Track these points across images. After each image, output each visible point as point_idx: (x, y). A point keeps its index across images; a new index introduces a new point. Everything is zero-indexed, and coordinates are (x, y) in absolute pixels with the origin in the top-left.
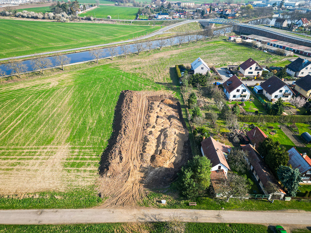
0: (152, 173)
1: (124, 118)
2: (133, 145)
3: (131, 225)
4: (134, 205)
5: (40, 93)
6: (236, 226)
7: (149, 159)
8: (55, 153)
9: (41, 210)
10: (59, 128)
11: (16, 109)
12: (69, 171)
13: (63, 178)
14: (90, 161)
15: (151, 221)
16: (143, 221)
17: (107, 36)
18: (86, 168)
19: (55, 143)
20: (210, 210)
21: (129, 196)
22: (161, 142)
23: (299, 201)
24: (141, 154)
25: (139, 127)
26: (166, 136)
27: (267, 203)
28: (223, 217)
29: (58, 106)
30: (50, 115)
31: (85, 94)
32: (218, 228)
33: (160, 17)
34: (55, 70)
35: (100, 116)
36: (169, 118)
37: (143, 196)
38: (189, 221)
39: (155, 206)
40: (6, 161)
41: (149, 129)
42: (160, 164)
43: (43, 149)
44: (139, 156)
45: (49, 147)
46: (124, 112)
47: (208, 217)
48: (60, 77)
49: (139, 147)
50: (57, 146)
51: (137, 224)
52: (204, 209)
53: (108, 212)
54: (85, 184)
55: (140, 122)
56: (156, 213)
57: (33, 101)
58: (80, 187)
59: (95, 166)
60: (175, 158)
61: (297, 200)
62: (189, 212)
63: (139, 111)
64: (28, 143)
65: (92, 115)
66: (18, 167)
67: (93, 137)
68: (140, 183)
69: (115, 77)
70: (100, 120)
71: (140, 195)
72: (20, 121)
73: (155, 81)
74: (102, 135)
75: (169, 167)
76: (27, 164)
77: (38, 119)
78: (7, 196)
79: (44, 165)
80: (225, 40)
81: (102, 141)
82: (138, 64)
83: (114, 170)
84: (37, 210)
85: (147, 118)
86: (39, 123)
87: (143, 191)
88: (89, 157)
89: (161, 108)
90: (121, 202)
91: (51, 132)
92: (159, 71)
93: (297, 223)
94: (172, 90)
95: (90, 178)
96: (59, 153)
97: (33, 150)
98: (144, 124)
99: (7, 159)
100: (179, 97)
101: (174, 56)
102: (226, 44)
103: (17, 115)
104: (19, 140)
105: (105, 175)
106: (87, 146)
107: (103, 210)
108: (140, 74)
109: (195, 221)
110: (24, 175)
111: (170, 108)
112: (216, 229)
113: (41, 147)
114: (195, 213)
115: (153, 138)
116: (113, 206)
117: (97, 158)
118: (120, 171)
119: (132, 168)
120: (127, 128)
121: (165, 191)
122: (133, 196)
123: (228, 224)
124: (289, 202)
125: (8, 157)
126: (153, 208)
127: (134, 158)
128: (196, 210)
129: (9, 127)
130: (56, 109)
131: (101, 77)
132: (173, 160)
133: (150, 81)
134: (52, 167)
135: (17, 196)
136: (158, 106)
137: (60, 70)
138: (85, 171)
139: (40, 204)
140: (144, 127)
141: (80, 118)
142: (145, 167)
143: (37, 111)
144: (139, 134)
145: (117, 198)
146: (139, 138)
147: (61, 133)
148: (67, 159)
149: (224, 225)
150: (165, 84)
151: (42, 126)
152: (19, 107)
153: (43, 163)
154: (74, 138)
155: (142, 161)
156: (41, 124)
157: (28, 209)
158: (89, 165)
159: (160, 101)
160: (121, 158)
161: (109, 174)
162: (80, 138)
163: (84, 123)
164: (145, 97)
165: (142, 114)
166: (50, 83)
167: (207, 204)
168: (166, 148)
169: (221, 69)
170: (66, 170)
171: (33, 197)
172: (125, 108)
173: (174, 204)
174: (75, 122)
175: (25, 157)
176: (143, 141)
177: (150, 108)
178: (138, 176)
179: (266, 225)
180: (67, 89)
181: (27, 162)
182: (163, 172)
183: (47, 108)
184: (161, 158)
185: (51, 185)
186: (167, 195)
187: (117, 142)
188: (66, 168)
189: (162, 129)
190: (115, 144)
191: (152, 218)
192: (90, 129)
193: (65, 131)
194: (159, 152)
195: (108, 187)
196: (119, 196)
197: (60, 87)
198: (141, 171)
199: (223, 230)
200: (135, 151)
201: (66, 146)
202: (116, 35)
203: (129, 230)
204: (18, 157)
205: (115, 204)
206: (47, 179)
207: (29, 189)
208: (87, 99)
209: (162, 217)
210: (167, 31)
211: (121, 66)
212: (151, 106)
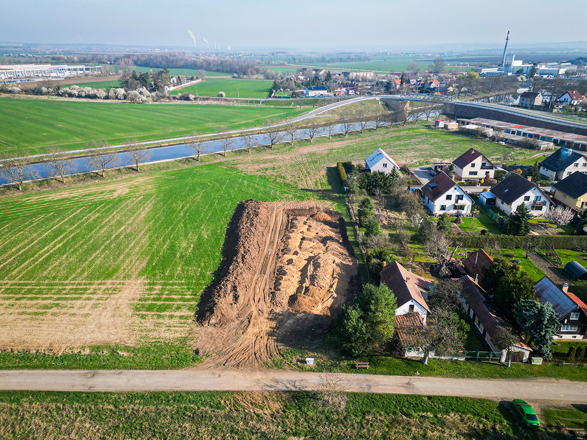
0: (290, 321)
1: (242, 239)
2: (257, 280)
3: (250, 395)
4: (256, 367)
5: (96, 204)
6: (439, 400)
7: (285, 301)
8: (120, 291)
9: (93, 371)
10: (128, 255)
11: (55, 228)
12: (143, 317)
13: (133, 326)
14: (182, 303)
15: (286, 390)
16: (273, 389)
17: (216, 122)
18: (172, 313)
19: (120, 277)
20: (393, 375)
21: (249, 354)
22: (309, 276)
23: (558, 365)
24: (271, 293)
25: (269, 254)
26: (317, 266)
27: (498, 368)
28: (416, 387)
29: (127, 223)
30: (114, 236)
31: (174, 205)
32: (408, 401)
33: (312, 93)
34: (124, 171)
35: (200, 238)
36: (324, 240)
37: (273, 354)
38: (355, 391)
39: (295, 368)
40: (35, 302)
41: (287, 257)
42: (305, 308)
43: (100, 284)
44: (269, 296)
45: (110, 281)
46: (243, 231)
47: (389, 385)
48: (132, 182)
49: (268, 283)
50: (124, 281)
51: (261, 394)
52: (382, 373)
53: (210, 376)
54: (172, 336)
55: (271, 246)
56: (296, 379)
57: (84, 216)
58: (162, 340)
59: (189, 309)
60: (333, 300)
61: (554, 364)
62: (356, 377)
63: (271, 231)
64: (73, 276)
65: (186, 236)
66: (55, 310)
67: (186, 268)
68: (269, 336)
69: (228, 181)
70: (200, 243)
71: (267, 352)
72: (61, 245)
73: (300, 186)
74: (203, 264)
75: (322, 314)
76: (70, 306)
77: (91, 242)
78: (35, 351)
79: (99, 307)
80: (428, 127)
81: (203, 275)
82: (271, 162)
83: (223, 315)
84: (86, 371)
85: (284, 241)
86: (94, 248)
87: (273, 347)
88: (180, 297)
89: (310, 226)
90: (233, 362)
91: (115, 260)
92: (308, 173)
93: (552, 398)
94: (329, 200)
95: (180, 327)
96: (127, 291)
97: (82, 287)
98: (279, 250)
99: (37, 298)
100: (342, 210)
101: (334, 151)
102: (430, 132)
103: (56, 236)
104: (58, 272)
105: (207, 321)
106: (177, 281)
107: (201, 372)
108: (273, 177)
109: (366, 391)
110: (64, 322)
111: (327, 227)
112: (403, 404)
113: (96, 282)
114: (367, 380)
115: (293, 269)
116: (220, 368)
117: (193, 298)
118: (233, 318)
119: (255, 313)
120: (248, 253)
121: (313, 347)
122: (255, 355)
123: (425, 396)
124: (539, 366)
125: (38, 296)
126: (291, 371)
127: (260, 299)
128: (369, 375)
129: (40, 252)
130: (123, 228)
131: (206, 181)
132: (329, 302)
133: (292, 187)
134: (115, 310)
135: (53, 351)
136: (305, 223)
137: (133, 171)
138: (171, 317)
139: (91, 363)
140: (278, 254)
141: (164, 241)
142: (279, 313)
143: (90, 231)
144: (269, 264)
145: (227, 357)
146: (269, 270)
147: (131, 262)
148: (139, 300)
149: (418, 397)
150: (318, 191)
151: (98, 252)
152: (59, 224)
153: (99, 305)
154: (154, 269)
155: (273, 303)
156: (97, 249)
157: (70, 369)
158: (178, 308)
159: (309, 216)
160: (236, 298)
161: (213, 321)
162: (163, 269)
163: (172, 248)
164: (282, 210)
165: (275, 235)
166: (114, 191)
167: (389, 367)
168: (316, 285)
169: (420, 169)
170: (138, 315)
171: (80, 352)
172: (245, 224)
173: (329, 366)
174: (155, 247)
175: (67, 296)
176: (276, 274)
177: (290, 226)
178: (265, 325)
179: (495, 400)
180: (144, 199)
181: (70, 304)
182: (311, 321)
183: (108, 227)
184: (307, 299)
185: (112, 336)
186: (317, 352)
187: (230, 273)
188: (138, 313)
189: (310, 257)
190: (227, 277)
191: (288, 385)
192: (182, 256)
193: (138, 259)
194: (304, 291)
195: (212, 341)
196: (230, 354)
197: (131, 195)
198: (271, 319)
199: (416, 404)
200: (261, 289)
201: (139, 281)
202: (232, 120)
203: (248, 402)
204: (56, 297)
205: (224, 365)
206: (104, 328)
207: (73, 341)
208: (179, 212)
209: (306, 384)
210: (324, 114)
211: (240, 166)
212: (292, 223)
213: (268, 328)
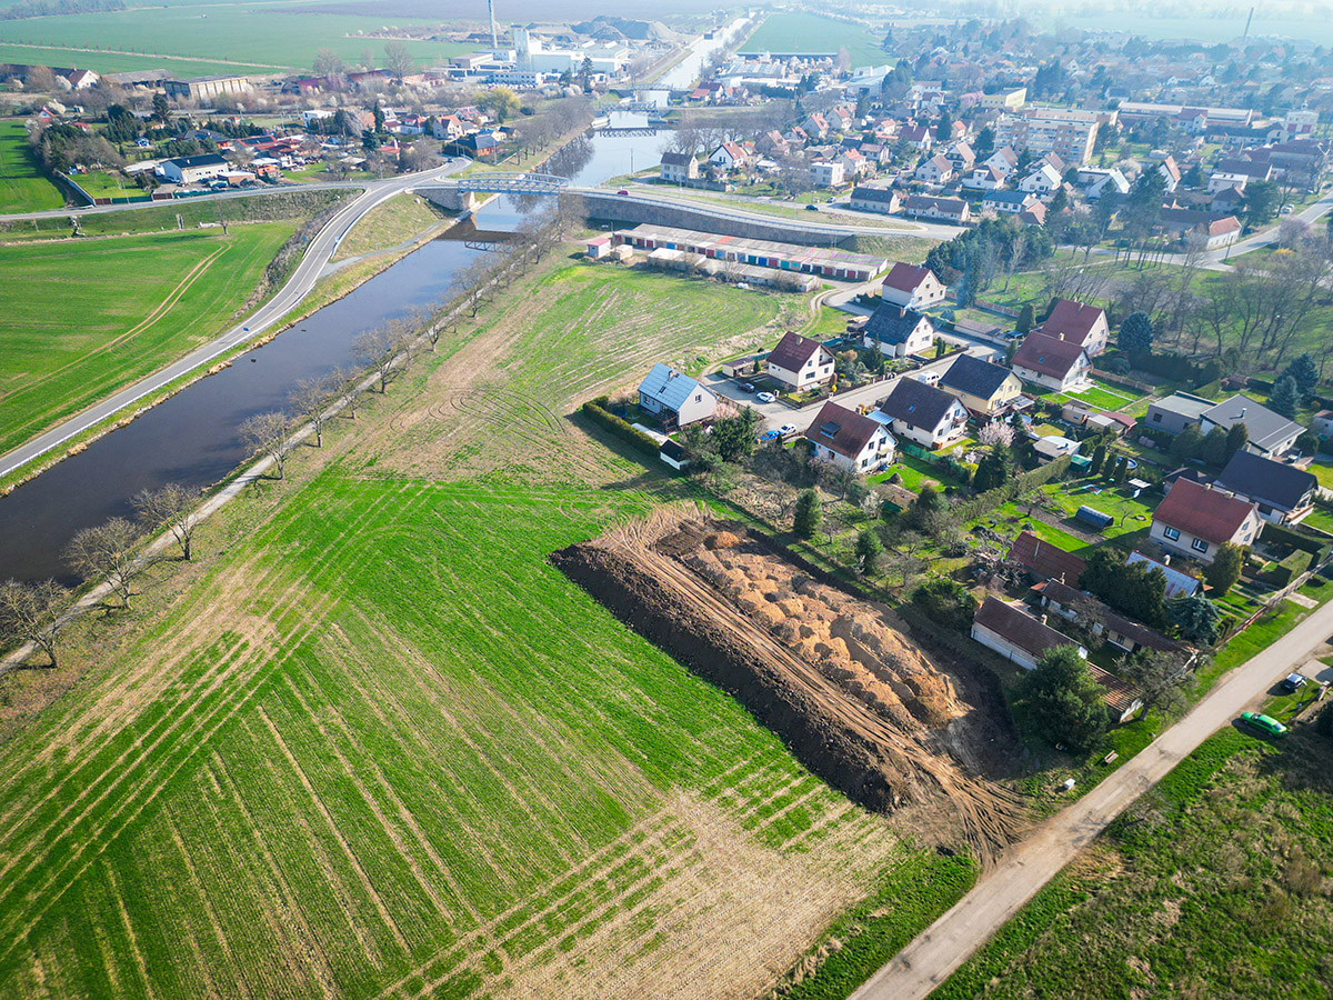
0: (956, 745)
1: (717, 643)
3: (1078, 863)
4: (1031, 827)
5: (269, 687)
7: (910, 717)
8: (690, 832)
10: (572, 763)
11: (307, 786)
12: (801, 849)
13: (816, 870)
14: (805, 797)
16: (1085, 841)
18: (825, 820)
19: (641, 809)
21: (994, 816)
22: (879, 662)
24: (881, 715)
26: (871, 641)
28: (1170, 751)
29: (433, 700)
30: (468, 741)
31: (445, 618)
33: (191, 176)
34: (157, 573)
35: (623, 669)
36: (800, 588)
37: (1017, 800)
39: (1066, 802)
40: (603, 932)
41: (809, 643)
42: (945, 715)
43: (636, 840)
44: (885, 721)
45: (641, 826)
46: (688, 625)
48: (225, 595)
50: (662, 813)
51: (1085, 855)
52: (1133, 754)
53: (1013, 871)
54: (882, 851)
55: (747, 633)
56: (1083, 814)
57: (311, 730)
58: (883, 864)
59: (833, 801)
60: (951, 686)
62: (1122, 776)
64: (563, 853)
65: (593, 676)
66: (662, 922)
67: (705, 736)
68: (969, 778)
69: (437, 514)
70: (641, 680)
71: (1007, 801)
72: (404, 811)
74: (717, 717)
75: (966, 712)
76: (671, 900)
77: (451, 774)
79: (717, 875)
81: (748, 735)
82: (436, 432)
83: (894, 782)
84: (890, 965)
85: (750, 613)
86: (485, 783)
87: (1000, 790)
88: (786, 789)
89: (742, 568)
90: (1001, 838)
91: (571, 786)
92: (554, 443)
94: (682, 498)
95: (869, 832)
96: (700, 826)
98: (770, 635)
100: (732, 515)
101: (513, 367)
102: (601, 275)
104: (523, 863)
105: (890, 804)
106: (736, 767)
107: (997, 872)
108: (507, 474)
110: (718, 928)
111: (761, 558)
112: (1188, 777)
113: (621, 840)
114: (1132, 773)
115: (847, 662)
116: (1004, 854)
117: (807, 781)
121: (1037, 764)
122: (1001, 812)
125: (586, 920)
126: (1066, 808)
127: (883, 732)
128: (1128, 765)
129: (402, 849)
130: (447, 715)
131: (389, 530)
132: (952, 692)
133: (580, 489)
134: (745, 865)
136: (726, 565)
137: (178, 564)
138: (833, 825)
140: (782, 644)
141: (579, 705)
142: (929, 740)
143: (397, 752)
145: (982, 835)
146: (816, 678)
147: (602, 773)
148: (746, 828)
150: (634, 483)
151: (508, 786)
152: (300, 774)
153: (710, 873)
154: (661, 765)
155: (904, 729)
156: (495, 784)
158: (817, 807)
159: (704, 546)
161: (897, 799)
162: (676, 757)
164: (647, 550)
166: (232, 635)
167: (1126, 743)
169: (710, 378)
170: (789, 851)
171: (830, 949)
173: (1084, 777)
174: (585, 724)
175: (632, 890)
176: (834, 681)
177: (711, 580)
178: (943, 766)
180: (348, 628)
181: (665, 898)
182: (972, 729)
184: (935, 700)
187: (805, 714)
188: (783, 848)
189: (832, 628)
190: (811, 722)
191: (1090, 827)
193: (603, 761)
194: (909, 689)
195: (933, 827)
196: (980, 830)
197: (302, 631)
198: (934, 753)
200: (857, 714)
201: (684, 799)
203: (1090, 872)
204: (616, 903)
205: (1000, 847)
206: (786, 898)
207: (787, 944)
208: (485, 631)
209: (1100, 813)
210: (341, 254)
211: (390, 463)
212: (708, 573)
213: (951, 769)
